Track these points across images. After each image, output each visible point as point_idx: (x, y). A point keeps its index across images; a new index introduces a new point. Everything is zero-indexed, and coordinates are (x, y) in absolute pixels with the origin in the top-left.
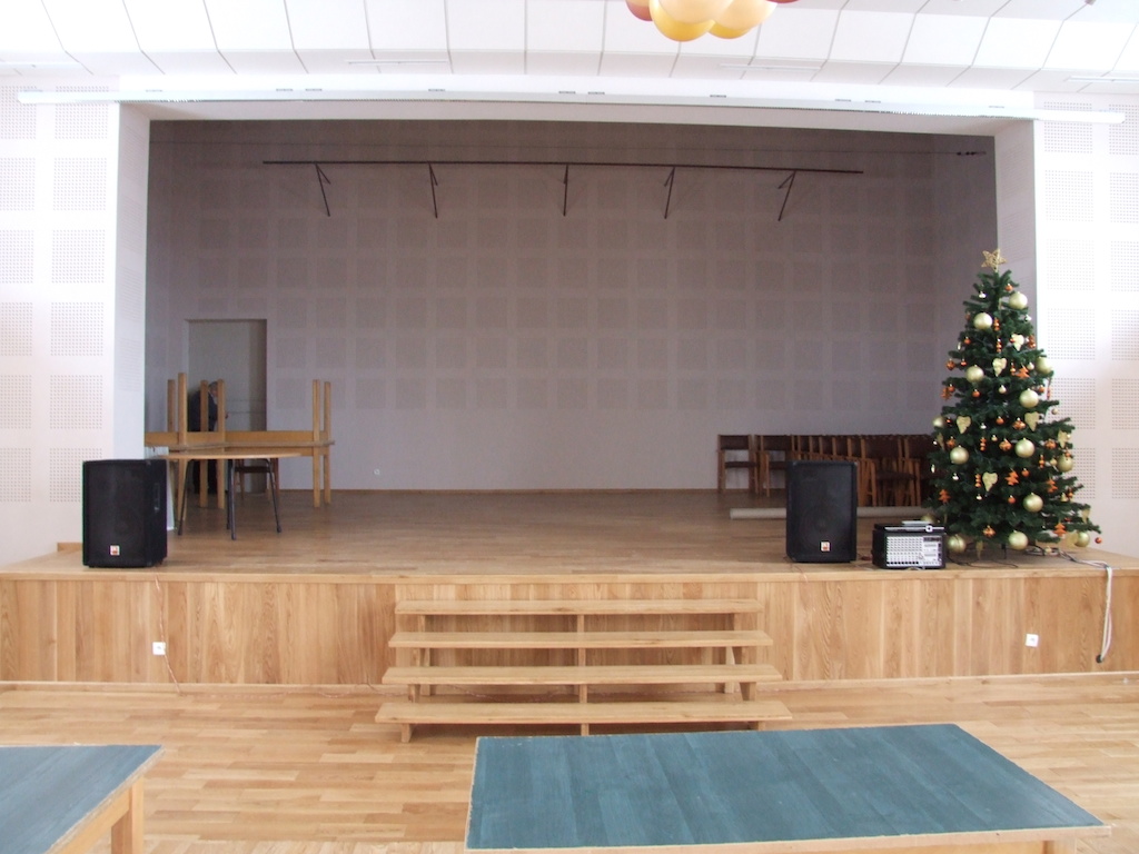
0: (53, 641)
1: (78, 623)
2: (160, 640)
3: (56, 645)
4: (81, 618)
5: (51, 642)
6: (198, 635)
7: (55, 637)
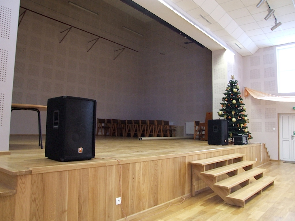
0: (65, 211)
1: (80, 196)
2: (119, 197)
3: (67, 213)
4: (82, 192)
5: (64, 211)
6: (133, 190)
7: (67, 208)
